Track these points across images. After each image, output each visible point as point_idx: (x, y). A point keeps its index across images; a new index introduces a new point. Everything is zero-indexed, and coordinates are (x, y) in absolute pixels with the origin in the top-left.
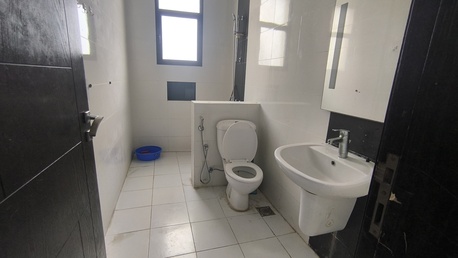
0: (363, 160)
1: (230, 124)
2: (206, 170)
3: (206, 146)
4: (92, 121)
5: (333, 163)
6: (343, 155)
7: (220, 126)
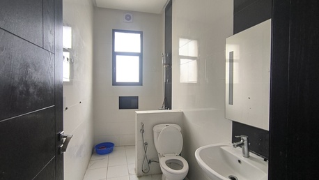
0: (261, 159)
1: (163, 128)
2: (146, 162)
3: (146, 144)
4: (65, 139)
5: (239, 161)
6: (246, 155)
7: (156, 129)
